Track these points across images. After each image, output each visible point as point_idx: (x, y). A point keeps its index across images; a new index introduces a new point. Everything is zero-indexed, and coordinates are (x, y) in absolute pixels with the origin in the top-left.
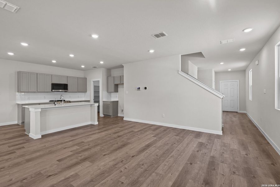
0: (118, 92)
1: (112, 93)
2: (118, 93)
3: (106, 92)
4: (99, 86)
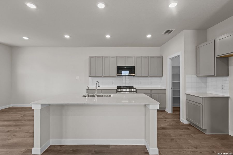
0: (227, 75)
1: (209, 79)
2: (227, 78)
3: (195, 76)
4: (179, 67)
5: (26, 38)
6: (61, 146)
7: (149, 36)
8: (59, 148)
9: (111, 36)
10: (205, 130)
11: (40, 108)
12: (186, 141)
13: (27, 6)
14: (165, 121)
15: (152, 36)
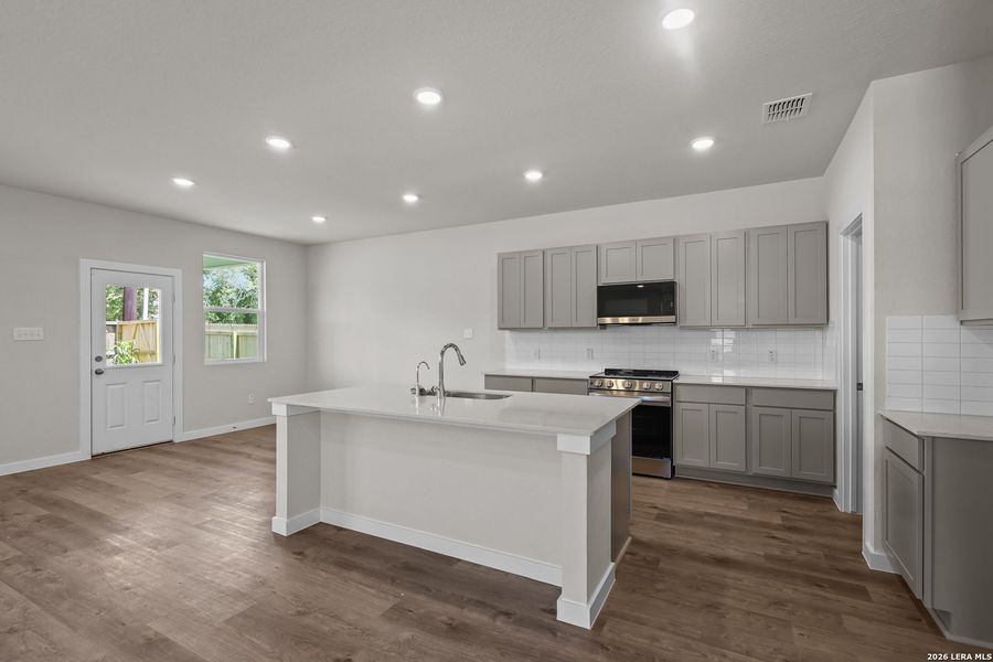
3: (953, 321)
5: (319, 219)
6: (340, 529)
7: (703, 144)
8: (331, 533)
9: (545, 173)
10: (945, 615)
11: (285, 414)
12: (774, 629)
13: (267, 144)
14: (774, 538)
15: (718, 140)
